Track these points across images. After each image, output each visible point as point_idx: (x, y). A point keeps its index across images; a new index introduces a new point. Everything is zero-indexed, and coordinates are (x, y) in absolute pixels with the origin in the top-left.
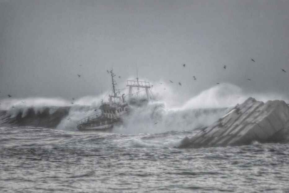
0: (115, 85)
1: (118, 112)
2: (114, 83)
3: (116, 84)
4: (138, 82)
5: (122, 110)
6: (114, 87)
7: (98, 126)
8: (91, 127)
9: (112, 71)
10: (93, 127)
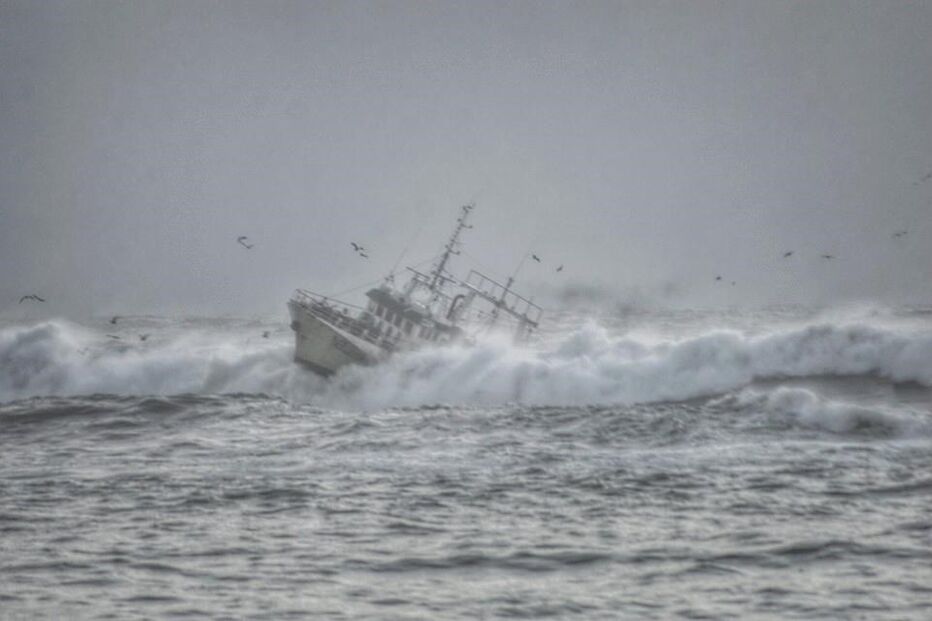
0: (451, 254)
1: (421, 335)
2: (455, 249)
3: (458, 253)
4: (506, 290)
5: (432, 335)
6: (446, 256)
7: (355, 334)
8: (333, 324)
9: (470, 207)
10: (340, 327)
